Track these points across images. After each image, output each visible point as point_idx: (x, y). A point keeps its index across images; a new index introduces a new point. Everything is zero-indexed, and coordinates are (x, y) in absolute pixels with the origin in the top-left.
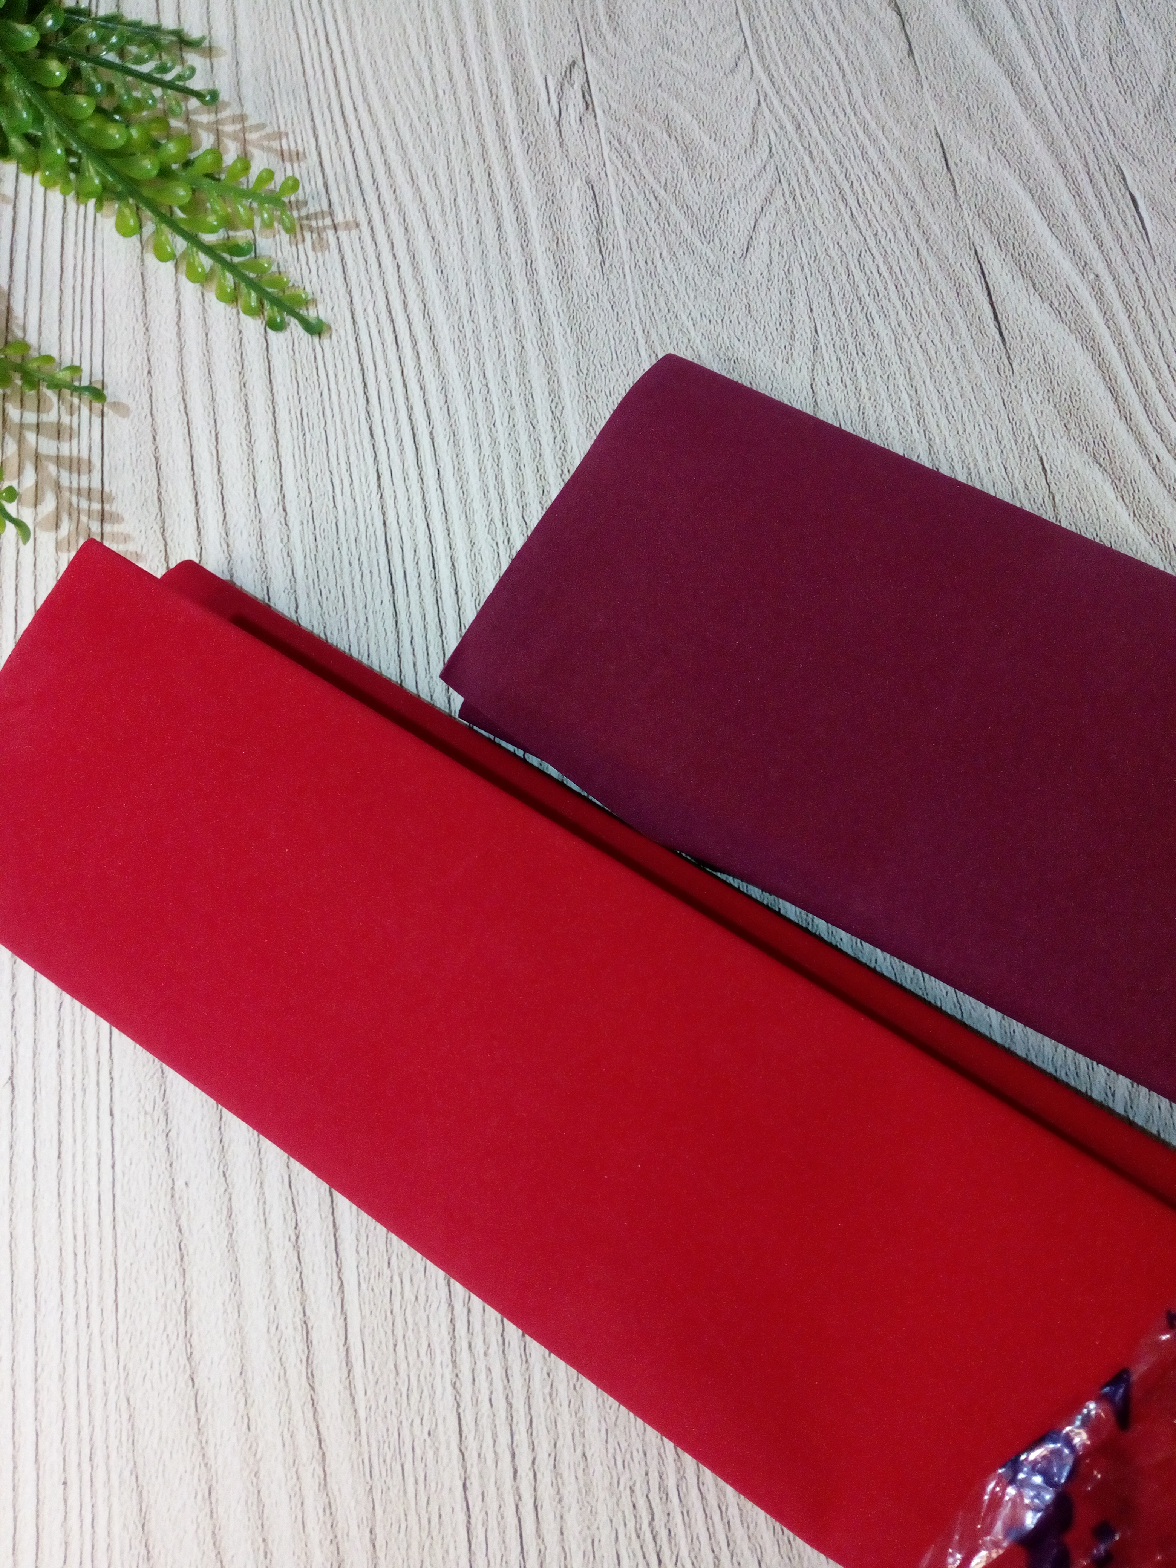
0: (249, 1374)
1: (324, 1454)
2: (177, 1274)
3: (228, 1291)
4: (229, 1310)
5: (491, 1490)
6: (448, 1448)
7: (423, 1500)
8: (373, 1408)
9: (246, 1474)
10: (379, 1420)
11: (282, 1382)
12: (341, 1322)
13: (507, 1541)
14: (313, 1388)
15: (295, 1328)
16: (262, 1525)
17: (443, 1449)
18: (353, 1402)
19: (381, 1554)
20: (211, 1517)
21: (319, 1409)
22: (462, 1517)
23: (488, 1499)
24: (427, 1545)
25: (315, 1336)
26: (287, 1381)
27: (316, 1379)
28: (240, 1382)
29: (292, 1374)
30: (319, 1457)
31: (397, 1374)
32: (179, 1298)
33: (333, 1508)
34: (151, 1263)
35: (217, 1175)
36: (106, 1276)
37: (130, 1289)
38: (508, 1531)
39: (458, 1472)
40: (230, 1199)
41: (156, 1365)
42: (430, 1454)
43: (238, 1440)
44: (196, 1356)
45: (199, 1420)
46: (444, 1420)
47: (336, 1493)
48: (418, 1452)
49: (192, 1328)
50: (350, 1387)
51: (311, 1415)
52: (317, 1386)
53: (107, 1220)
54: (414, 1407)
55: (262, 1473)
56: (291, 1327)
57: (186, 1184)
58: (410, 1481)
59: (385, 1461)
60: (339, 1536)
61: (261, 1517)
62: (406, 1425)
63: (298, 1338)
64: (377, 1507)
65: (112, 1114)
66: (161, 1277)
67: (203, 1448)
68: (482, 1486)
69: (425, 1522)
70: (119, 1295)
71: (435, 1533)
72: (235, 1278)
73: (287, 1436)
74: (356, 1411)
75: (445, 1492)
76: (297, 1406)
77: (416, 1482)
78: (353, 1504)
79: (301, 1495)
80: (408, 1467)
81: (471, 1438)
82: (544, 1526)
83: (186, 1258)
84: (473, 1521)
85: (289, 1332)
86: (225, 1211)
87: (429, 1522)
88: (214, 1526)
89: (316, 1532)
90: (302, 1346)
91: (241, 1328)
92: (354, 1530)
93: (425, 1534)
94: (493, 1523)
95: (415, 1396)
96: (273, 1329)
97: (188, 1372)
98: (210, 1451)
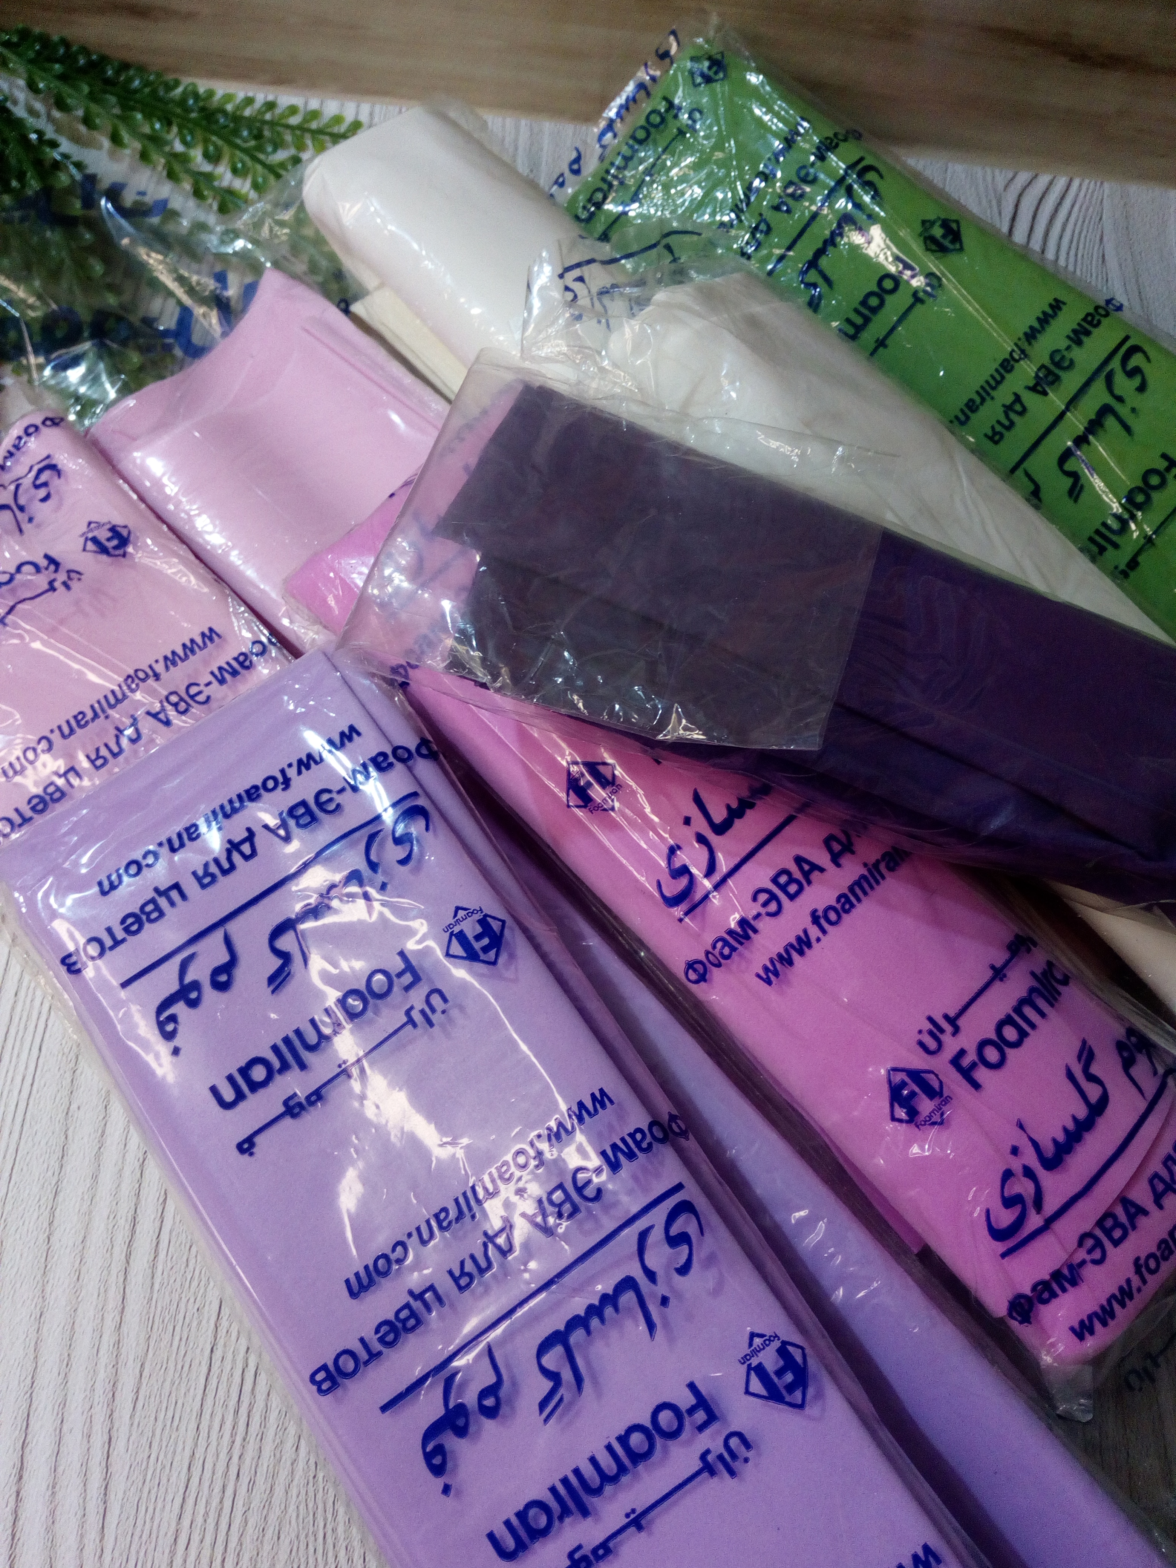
0: (88, 1244)
1: (124, 1308)
2: (57, 1166)
3: (88, 1185)
4: (86, 1197)
5: (229, 1356)
6: (208, 1322)
7: (182, 1353)
8: (165, 1284)
9: (69, 1308)
10: (167, 1293)
11: (109, 1253)
12: (158, 1224)
13: (231, 1391)
14: (128, 1262)
15: (127, 1220)
16: (70, 1346)
17: (204, 1322)
18: (153, 1277)
19: (144, 1381)
20: (38, 1332)
21: (128, 1277)
22: (205, 1370)
23: (225, 1363)
24: (177, 1383)
25: (138, 1228)
26: (112, 1254)
27: (132, 1257)
28: (80, 1247)
29: (117, 1250)
30: (120, 1309)
31: (187, 1265)
32: (54, 1182)
33: (121, 1344)
34: (41, 1155)
35: (101, 1107)
36: (8, 1157)
37: (22, 1170)
38: (233, 1386)
39: (210, 1339)
40: (105, 1125)
41: (27, 1223)
42: (195, 1324)
43: (69, 1286)
44: (55, 1223)
45: (46, 1266)
46: (210, 1303)
47: (125, 1335)
48: (187, 1321)
49: (57, 1204)
50: (154, 1267)
51: (122, 1280)
52: (131, 1262)
53: (19, 1120)
54: (192, 1290)
55: (79, 1310)
56: (124, 1219)
57: (79, 1108)
58: (177, 1338)
59: (163, 1321)
60: (120, 1364)
61: (71, 1339)
62: (184, 1300)
63: (127, 1227)
64: (150, 1350)
65: (40, 1049)
66: (46, 1165)
67: (43, 1285)
68: (224, 1352)
69: (179, 1367)
70: (14, 1171)
71: (184, 1376)
72: (95, 1178)
73: (102, 1290)
74: (153, 1284)
75: (198, 1351)
76: (114, 1272)
77: (181, 1339)
78: (134, 1345)
79: (101, 1331)
80: (178, 1329)
81: (225, 1318)
82: (258, 1388)
83: (65, 1158)
84: (211, 1374)
85: (122, 1222)
86: (100, 1131)
87: (182, 1368)
88: (38, 1338)
89: (104, 1358)
90: (128, 1233)
91: (90, 1212)
92: (131, 1361)
93: (177, 1375)
94: (224, 1378)
95: (195, 1284)
96: (112, 1217)
97: (47, 1234)
98: (48, 1289)
